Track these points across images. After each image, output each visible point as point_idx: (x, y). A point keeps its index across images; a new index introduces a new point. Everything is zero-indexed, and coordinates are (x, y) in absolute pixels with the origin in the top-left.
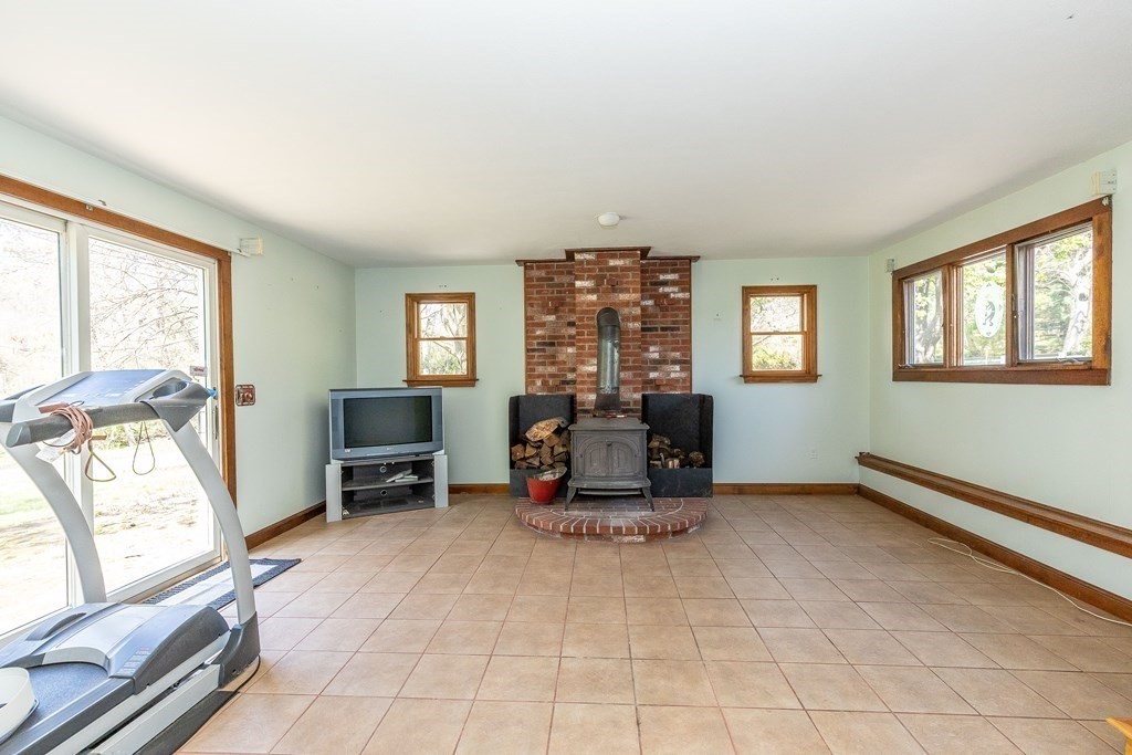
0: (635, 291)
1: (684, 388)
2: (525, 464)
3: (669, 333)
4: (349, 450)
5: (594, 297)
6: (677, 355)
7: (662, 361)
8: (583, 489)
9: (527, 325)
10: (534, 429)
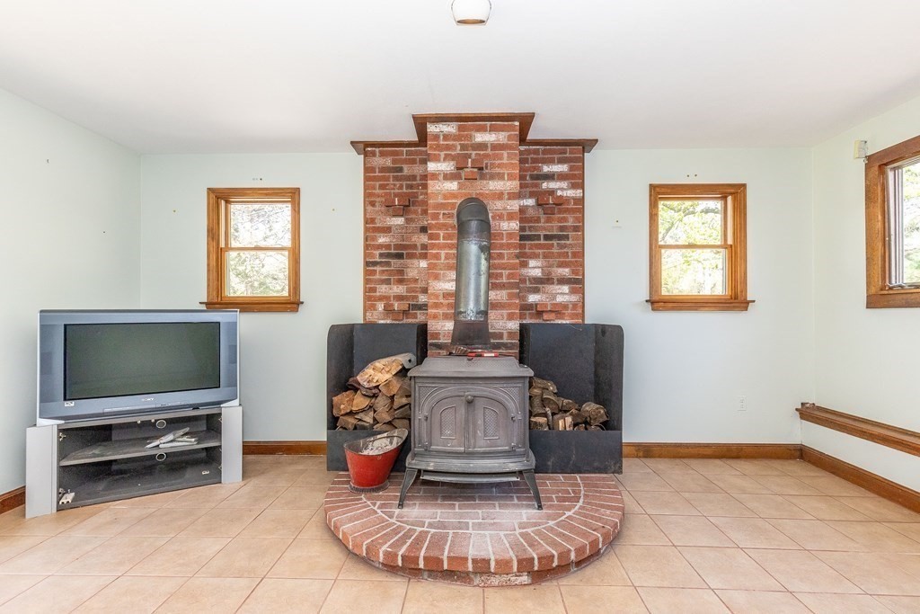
0: (511, 177)
1: (573, 316)
2: (351, 421)
3: (555, 242)
4: (72, 404)
5: (453, 186)
6: (566, 272)
7: (547, 280)
8: (427, 471)
9: (366, 230)
10: (369, 371)
